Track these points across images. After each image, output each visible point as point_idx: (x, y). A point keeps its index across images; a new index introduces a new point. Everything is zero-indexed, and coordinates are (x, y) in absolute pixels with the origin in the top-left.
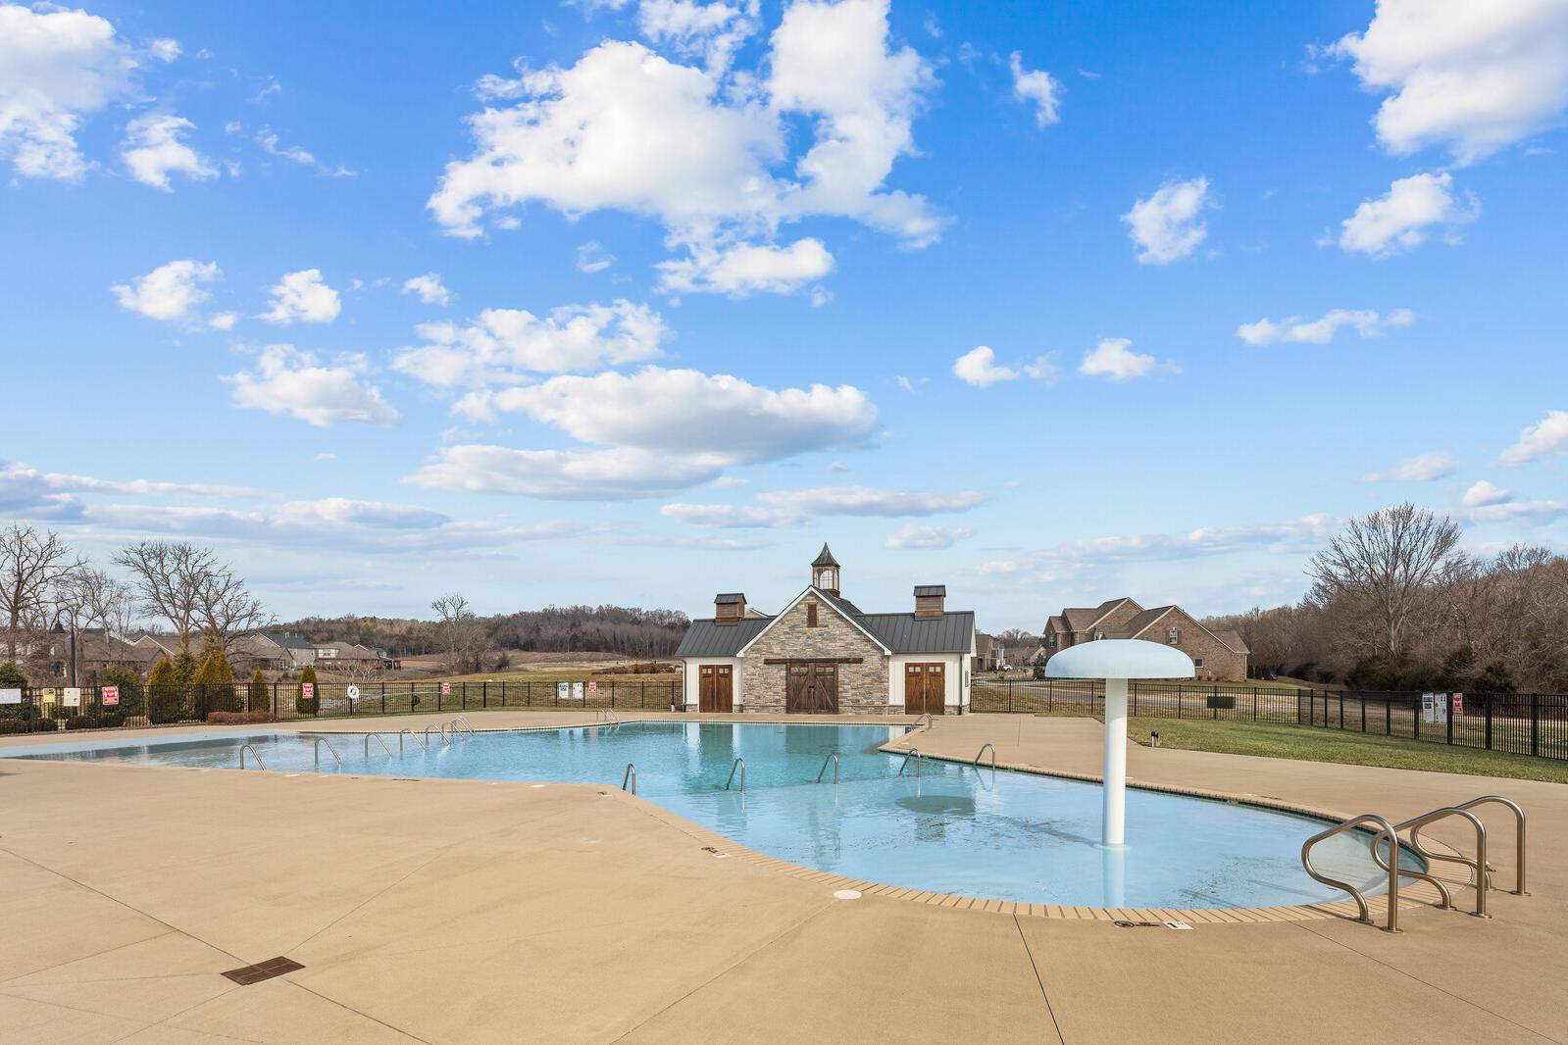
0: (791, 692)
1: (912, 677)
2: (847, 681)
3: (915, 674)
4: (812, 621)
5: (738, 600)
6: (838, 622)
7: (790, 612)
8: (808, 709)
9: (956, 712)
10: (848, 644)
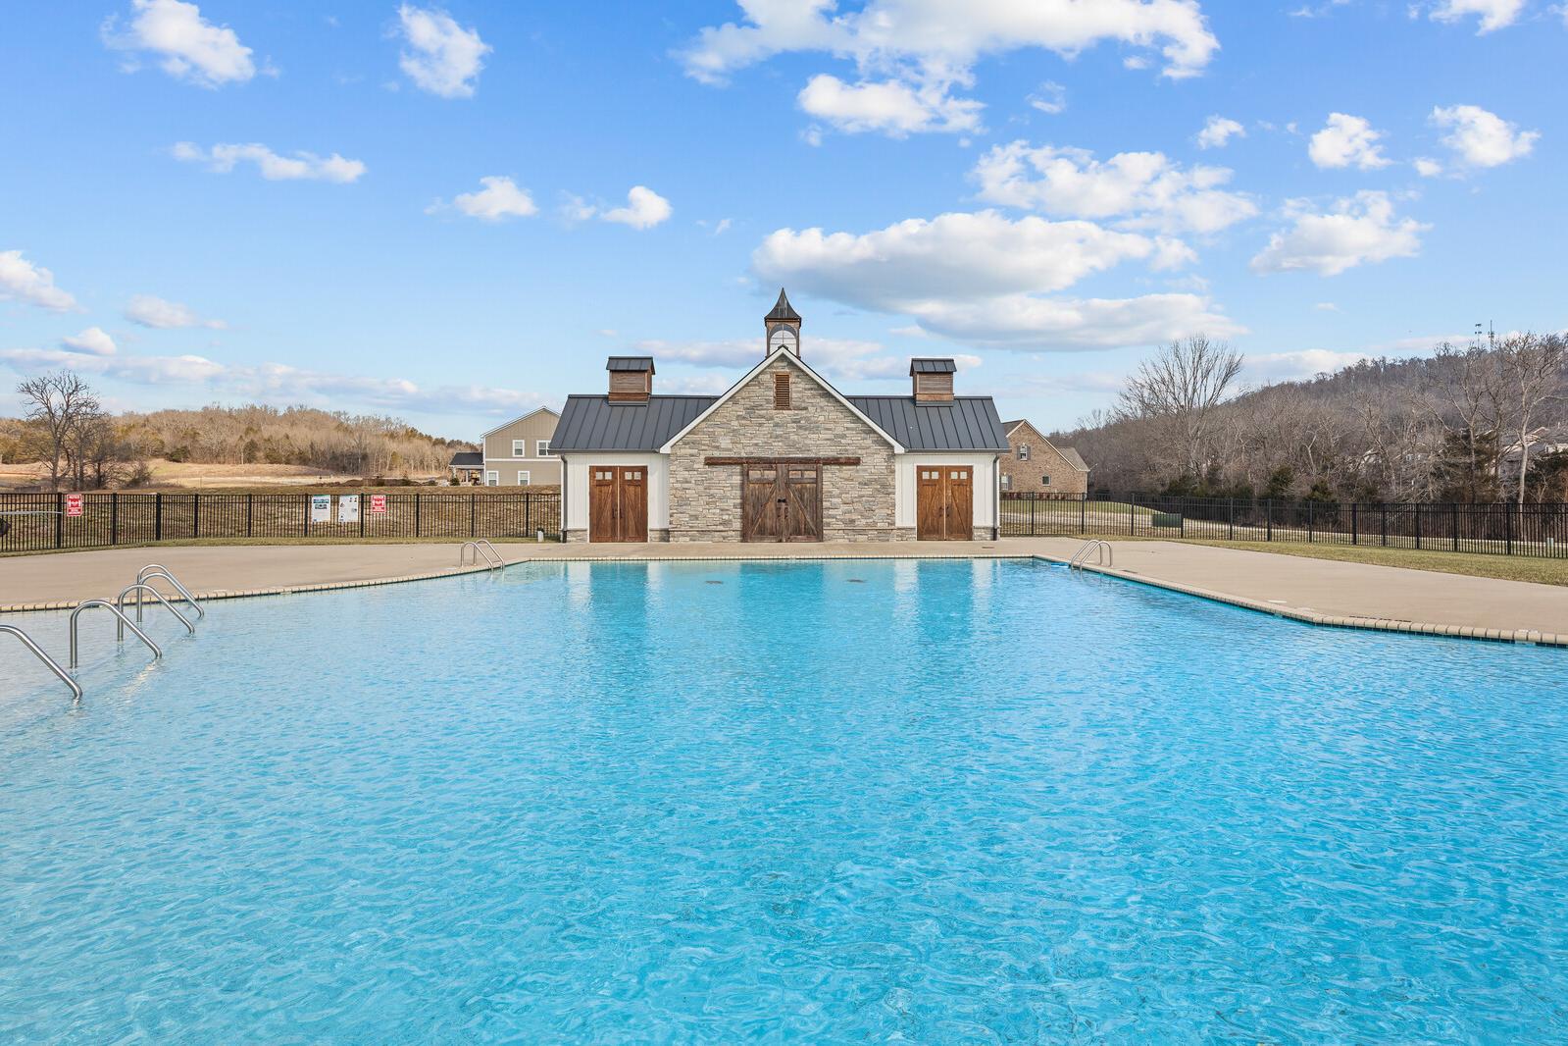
0: (751, 511)
1: (926, 488)
2: (836, 492)
3: (931, 483)
4: (782, 400)
5: (643, 367)
6: (823, 402)
7: (747, 385)
8: (777, 535)
9: (989, 536)
10: (836, 436)
